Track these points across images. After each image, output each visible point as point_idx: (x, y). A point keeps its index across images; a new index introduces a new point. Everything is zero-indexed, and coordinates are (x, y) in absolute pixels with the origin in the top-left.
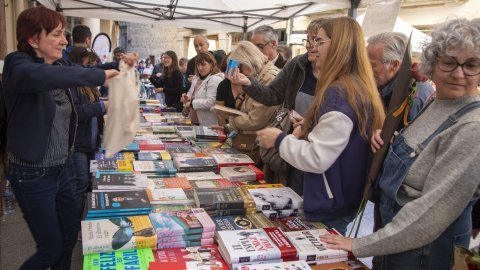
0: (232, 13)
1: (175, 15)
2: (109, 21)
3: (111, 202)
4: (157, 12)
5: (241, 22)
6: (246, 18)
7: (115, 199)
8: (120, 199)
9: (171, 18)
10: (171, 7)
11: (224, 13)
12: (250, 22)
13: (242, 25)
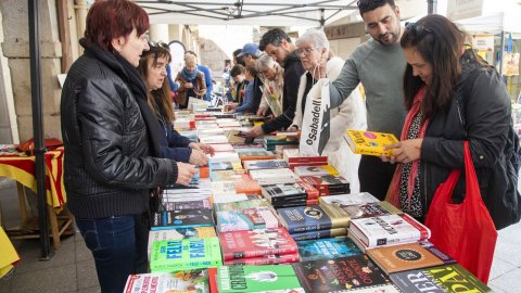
0: (305, 6)
1: (243, 14)
2: (177, 26)
3: (173, 219)
4: (225, 12)
5: (318, 15)
6: (323, 10)
7: (177, 217)
8: (183, 217)
9: (239, 17)
10: (238, 5)
11: (295, 6)
12: (327, 14)
13: (319, 18)
